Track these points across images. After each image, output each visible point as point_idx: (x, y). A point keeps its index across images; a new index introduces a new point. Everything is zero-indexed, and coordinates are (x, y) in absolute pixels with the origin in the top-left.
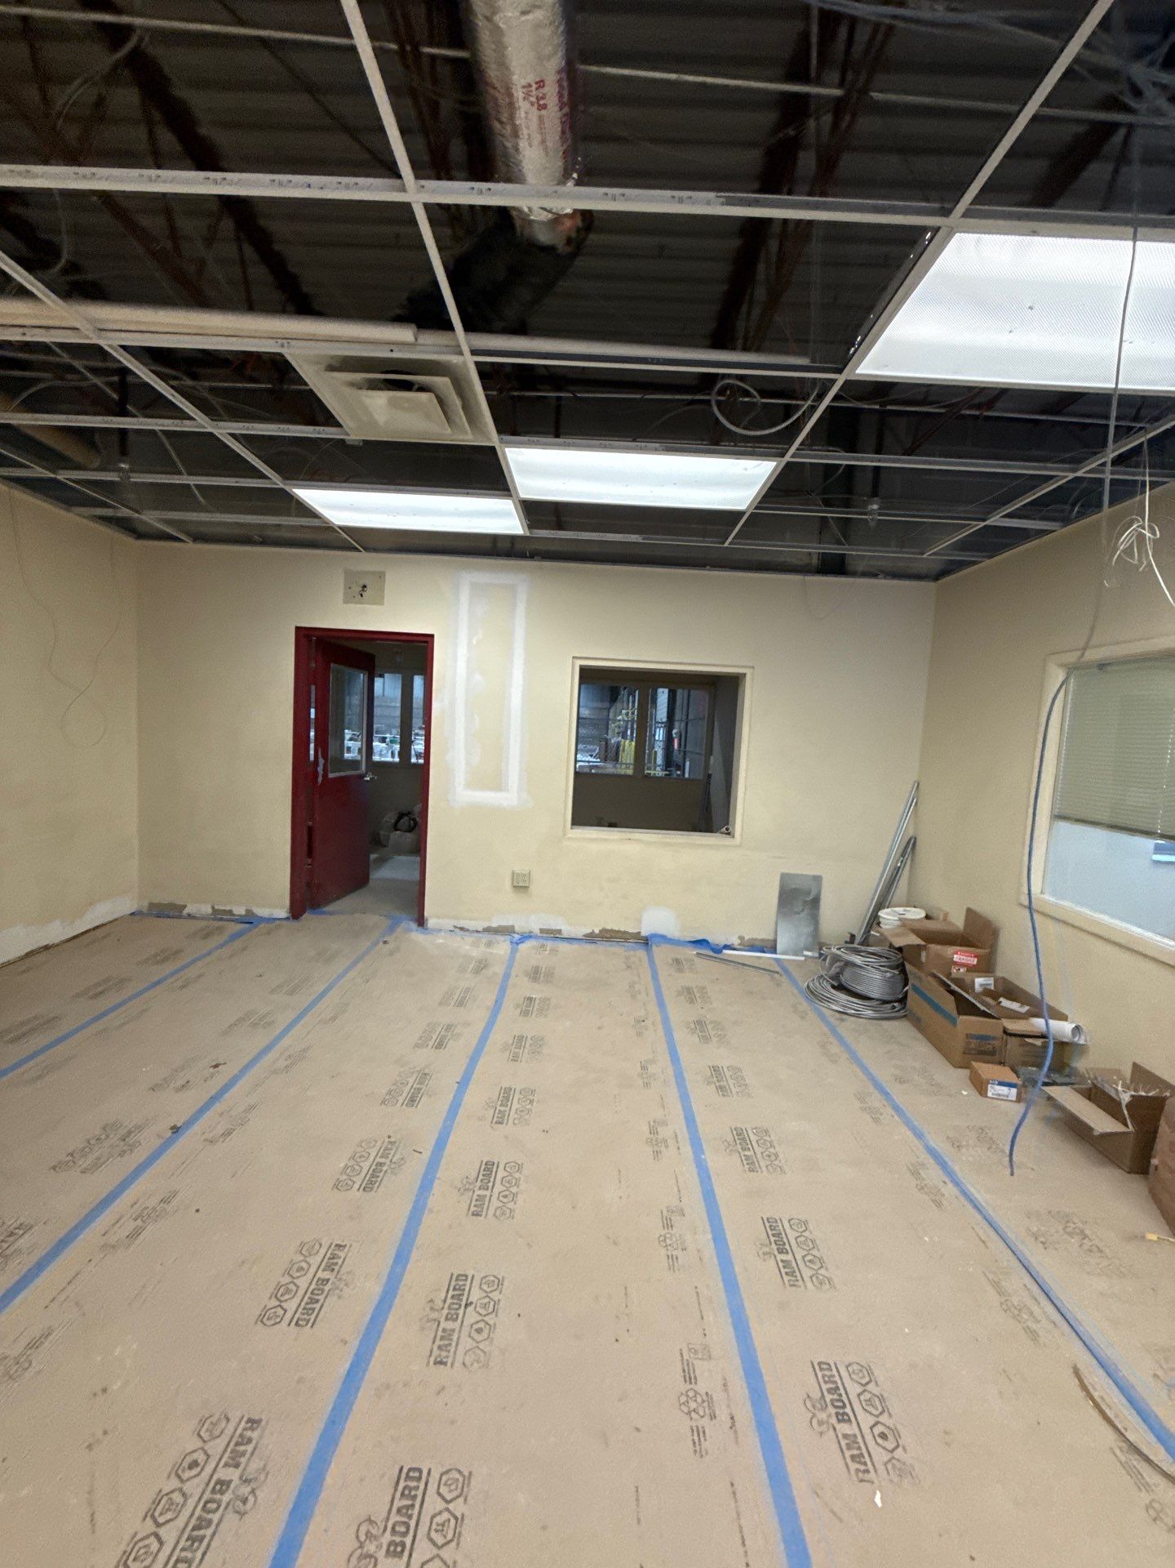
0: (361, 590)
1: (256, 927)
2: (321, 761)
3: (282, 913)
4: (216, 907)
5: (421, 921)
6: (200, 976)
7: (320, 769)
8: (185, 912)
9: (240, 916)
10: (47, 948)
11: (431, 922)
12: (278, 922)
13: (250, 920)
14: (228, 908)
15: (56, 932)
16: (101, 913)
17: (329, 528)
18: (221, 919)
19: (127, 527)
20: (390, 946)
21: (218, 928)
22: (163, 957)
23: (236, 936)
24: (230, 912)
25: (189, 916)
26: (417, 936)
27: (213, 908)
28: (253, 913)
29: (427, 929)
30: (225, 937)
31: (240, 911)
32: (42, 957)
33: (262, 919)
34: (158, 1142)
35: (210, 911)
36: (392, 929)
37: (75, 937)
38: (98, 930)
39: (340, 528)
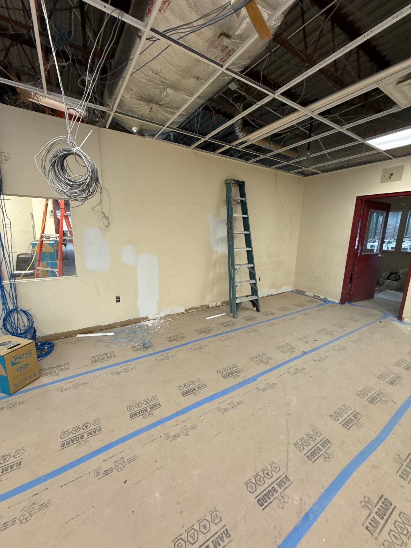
0: (390, 176)
1: (328, 303)
2: (360, 248)
3: (337, 301)
4: (315, 294)
5: (400, 318)
6: (310, 314)
7: (359, 251)
8: (306, 294)
9: (322, 299)
10: (271, 295)
11: (406, 320)
12: (335, 304)
13: (325, 301)
14: (318, 295)
15: (274, 292)
16: (284, 289)
17: (380, 153)
18: (316, 298)
19: (303, 174)
20: (384, 324)
21: (316, 301)
22: (299, 305)
23: (320, 305)
24: (319, 297)
25: (306, 295)
26: (397, 323)
27: (314, 294)
28: (327, 299)
29: (403, 322)
30: (317, 304)
31: (322, 297)
32: (271, 297)
33: (330, 302)
34: (300, 354)
35: (313, 295)
36: (384, 318)
37: (277, 294)
38: (283, 294)
39: (385, 151)
